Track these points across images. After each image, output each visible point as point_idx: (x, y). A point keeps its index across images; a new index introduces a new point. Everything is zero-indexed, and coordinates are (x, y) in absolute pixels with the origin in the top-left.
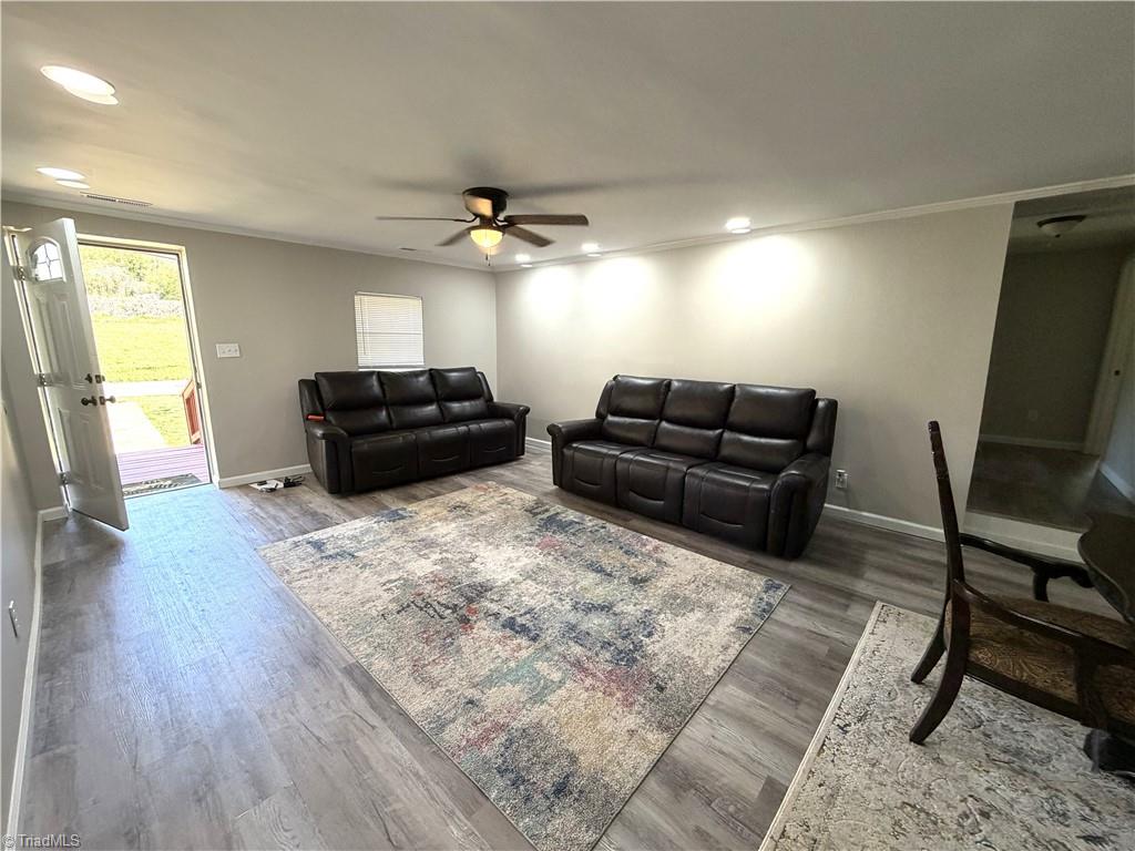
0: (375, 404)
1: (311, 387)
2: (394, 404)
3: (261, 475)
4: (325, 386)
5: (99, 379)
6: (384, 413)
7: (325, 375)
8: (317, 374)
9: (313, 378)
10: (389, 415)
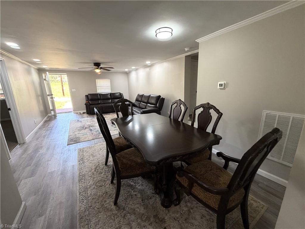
0: (98, 99)
1: (87, 96)
2: (102, 99)
3: (80, 111)
4: (89, 96)
5: (52, 95)
6: (100, 101)
7: (90, 94)
8: (88, 94)
9: (87, 95)
10: (101, 101)
